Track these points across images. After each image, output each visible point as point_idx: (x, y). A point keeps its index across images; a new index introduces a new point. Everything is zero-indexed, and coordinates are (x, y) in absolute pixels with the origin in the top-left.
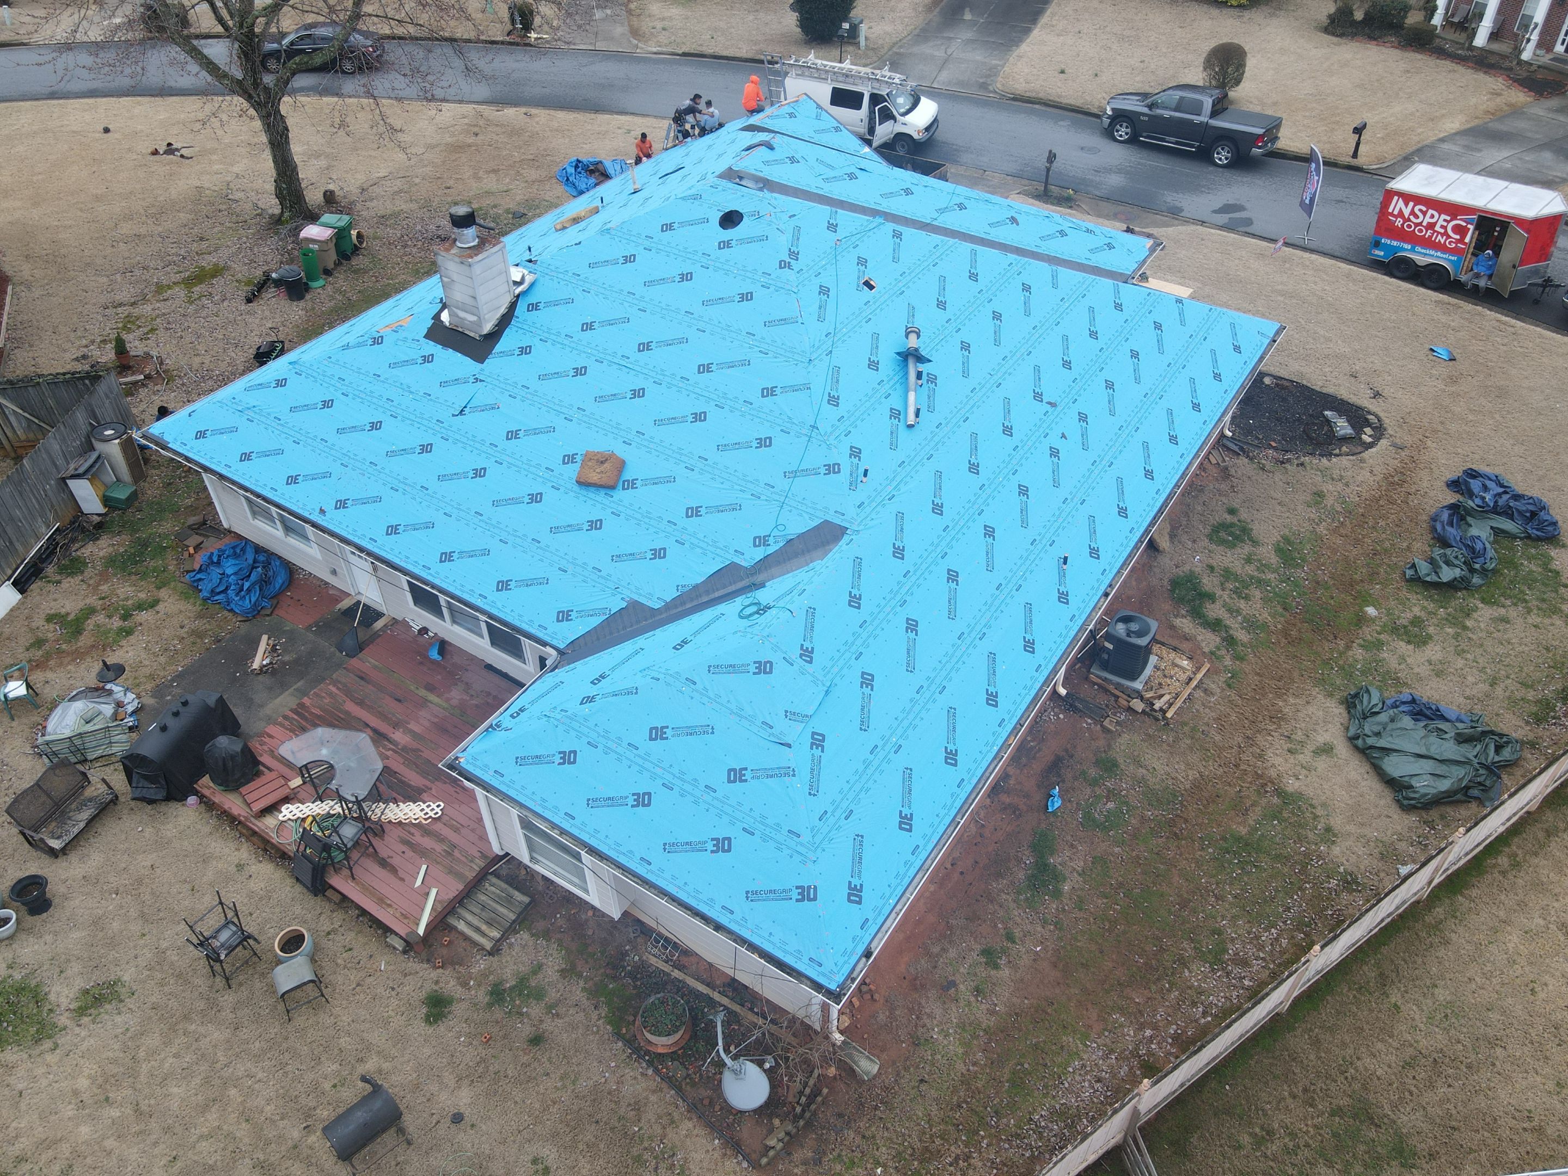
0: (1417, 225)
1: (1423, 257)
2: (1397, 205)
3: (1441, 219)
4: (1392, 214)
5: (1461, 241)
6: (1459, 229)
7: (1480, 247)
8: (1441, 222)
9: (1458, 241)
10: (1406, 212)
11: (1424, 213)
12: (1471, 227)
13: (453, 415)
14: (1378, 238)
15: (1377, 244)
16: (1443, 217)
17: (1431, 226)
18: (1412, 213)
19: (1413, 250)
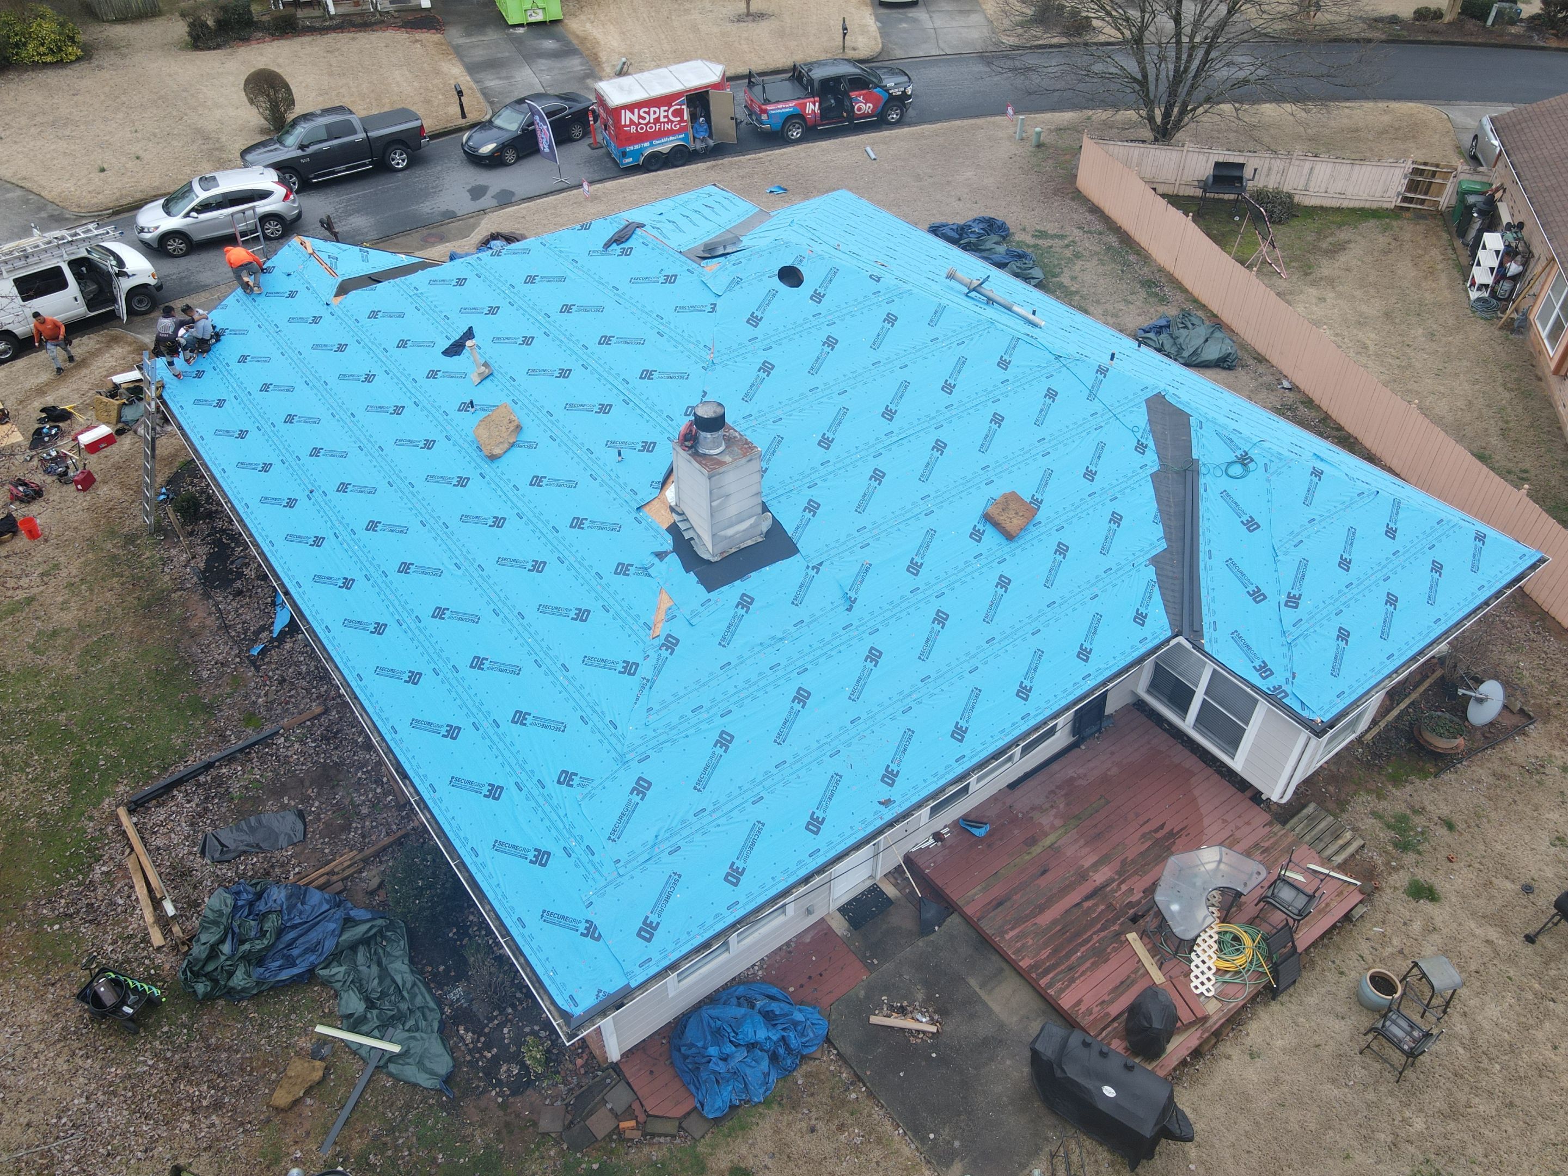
0: (646, 125)
1: (665, 145)
2: (626, 117)
3: (662, 112)
4: (625, 126)
5: (682, 120)
6: (678, 113)
7: (693, 117)
8: (663, 114)
9: (680, 122)
10: (635, 119)
11: (648, 113)
12: (684, 107)
13: (849, 610)
14: (622, 149)
15: (624, 154)
16: (663, 109)
17: (657, 120)
18: (640, 117)
19: (652, 145)
